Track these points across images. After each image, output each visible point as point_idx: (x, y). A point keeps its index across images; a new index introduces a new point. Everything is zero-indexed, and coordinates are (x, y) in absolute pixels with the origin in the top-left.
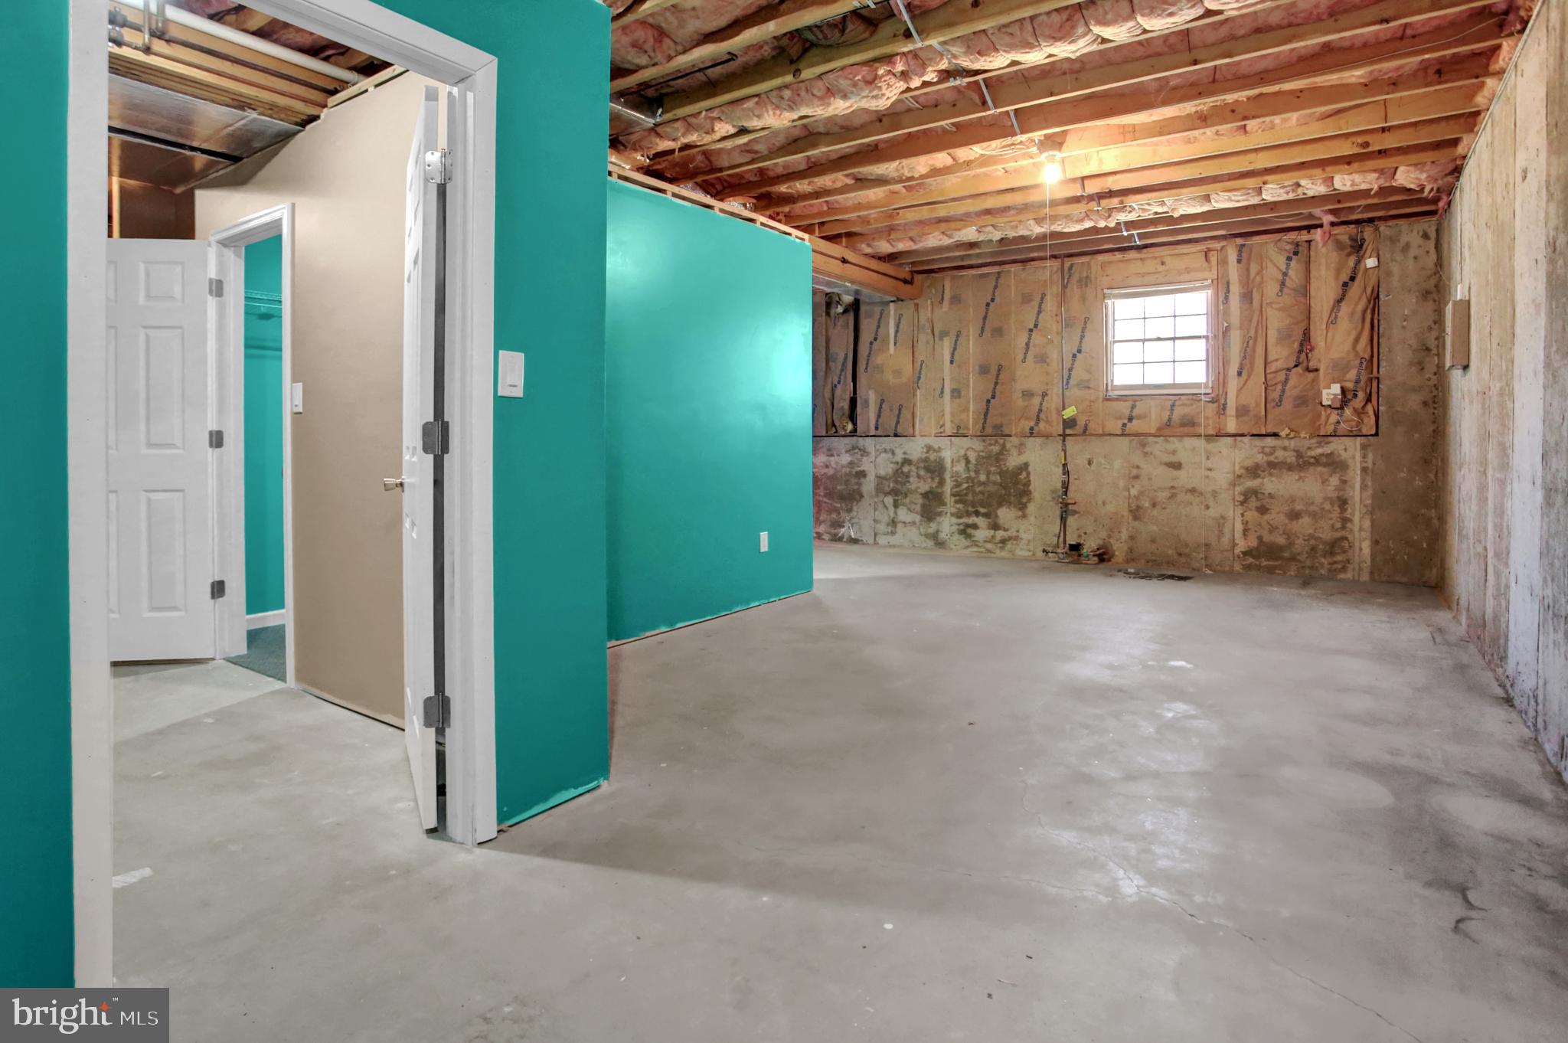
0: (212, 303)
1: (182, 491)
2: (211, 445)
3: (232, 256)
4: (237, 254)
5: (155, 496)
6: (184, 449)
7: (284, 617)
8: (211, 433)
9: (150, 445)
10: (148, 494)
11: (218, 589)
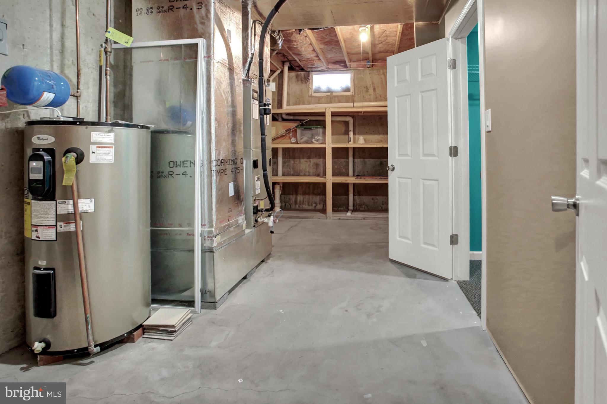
0: (450, 73)
1: (437, 180)
2: (451, 155)
3: (460, 43)
4: (462, 43)
5: (427, 182)
6: (438, 157)
7: (482, 255)
8: (451, 148)
9: (425, 155)
10: (424, 181)
11: (454, 240)
